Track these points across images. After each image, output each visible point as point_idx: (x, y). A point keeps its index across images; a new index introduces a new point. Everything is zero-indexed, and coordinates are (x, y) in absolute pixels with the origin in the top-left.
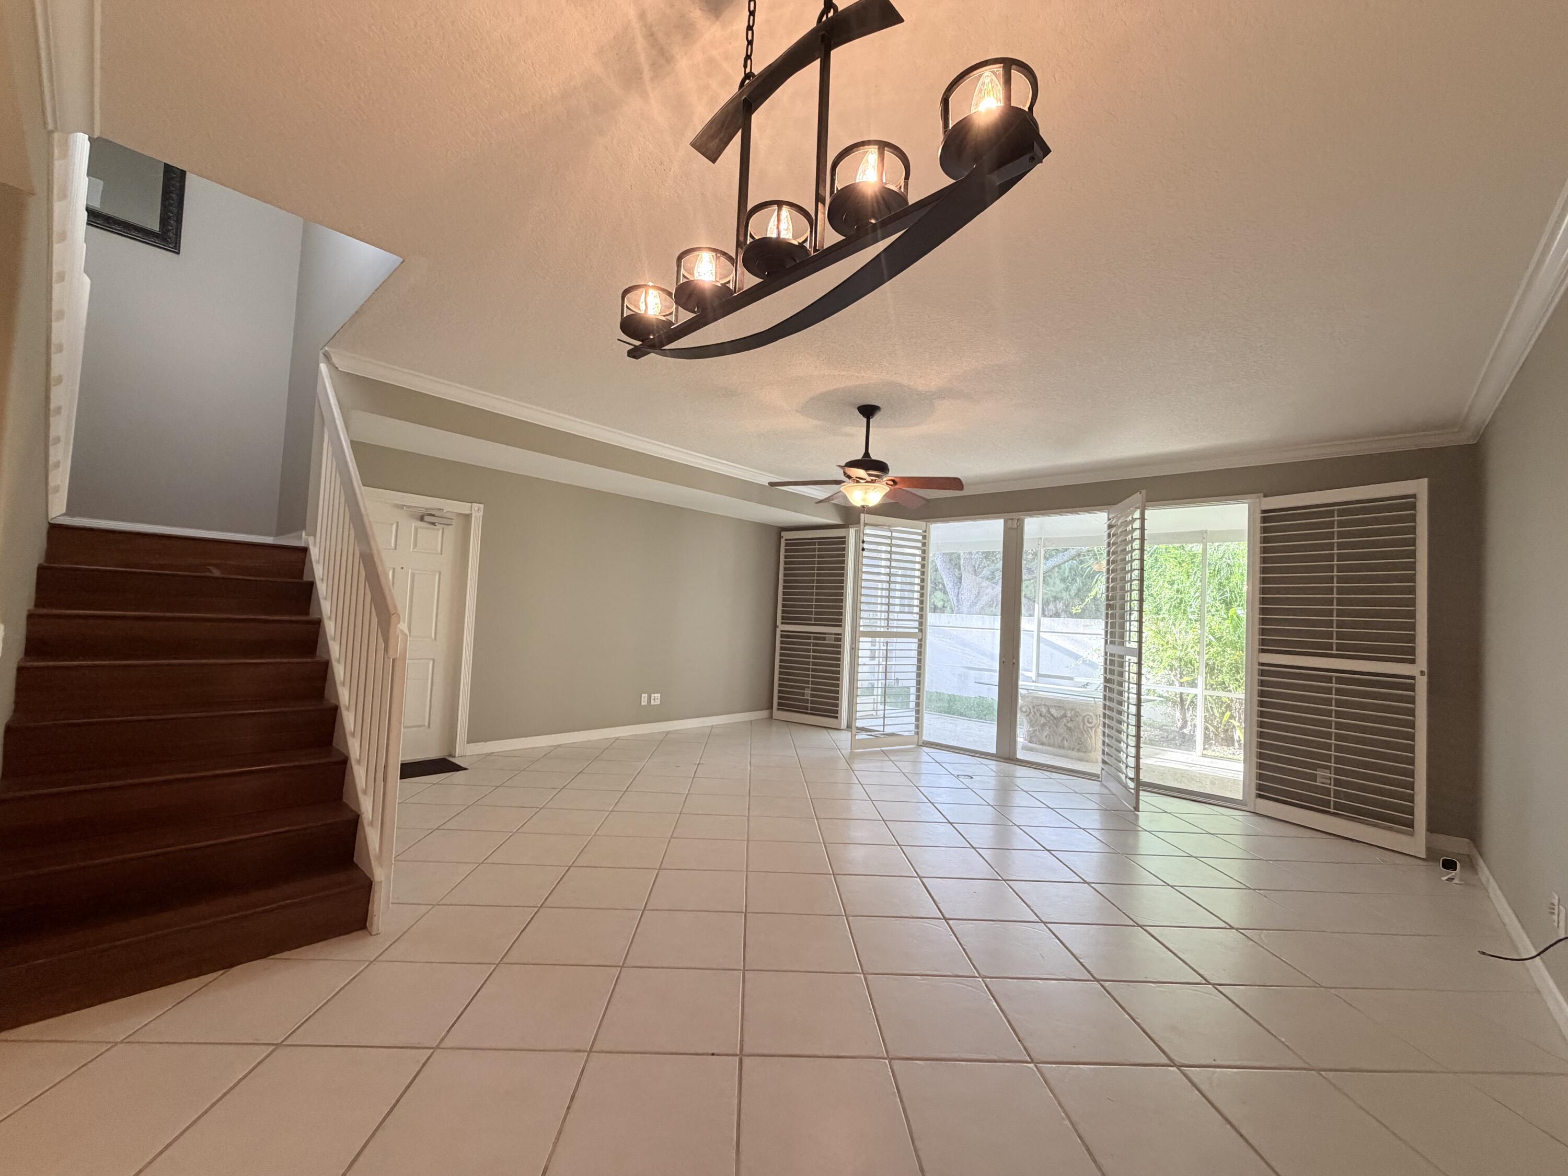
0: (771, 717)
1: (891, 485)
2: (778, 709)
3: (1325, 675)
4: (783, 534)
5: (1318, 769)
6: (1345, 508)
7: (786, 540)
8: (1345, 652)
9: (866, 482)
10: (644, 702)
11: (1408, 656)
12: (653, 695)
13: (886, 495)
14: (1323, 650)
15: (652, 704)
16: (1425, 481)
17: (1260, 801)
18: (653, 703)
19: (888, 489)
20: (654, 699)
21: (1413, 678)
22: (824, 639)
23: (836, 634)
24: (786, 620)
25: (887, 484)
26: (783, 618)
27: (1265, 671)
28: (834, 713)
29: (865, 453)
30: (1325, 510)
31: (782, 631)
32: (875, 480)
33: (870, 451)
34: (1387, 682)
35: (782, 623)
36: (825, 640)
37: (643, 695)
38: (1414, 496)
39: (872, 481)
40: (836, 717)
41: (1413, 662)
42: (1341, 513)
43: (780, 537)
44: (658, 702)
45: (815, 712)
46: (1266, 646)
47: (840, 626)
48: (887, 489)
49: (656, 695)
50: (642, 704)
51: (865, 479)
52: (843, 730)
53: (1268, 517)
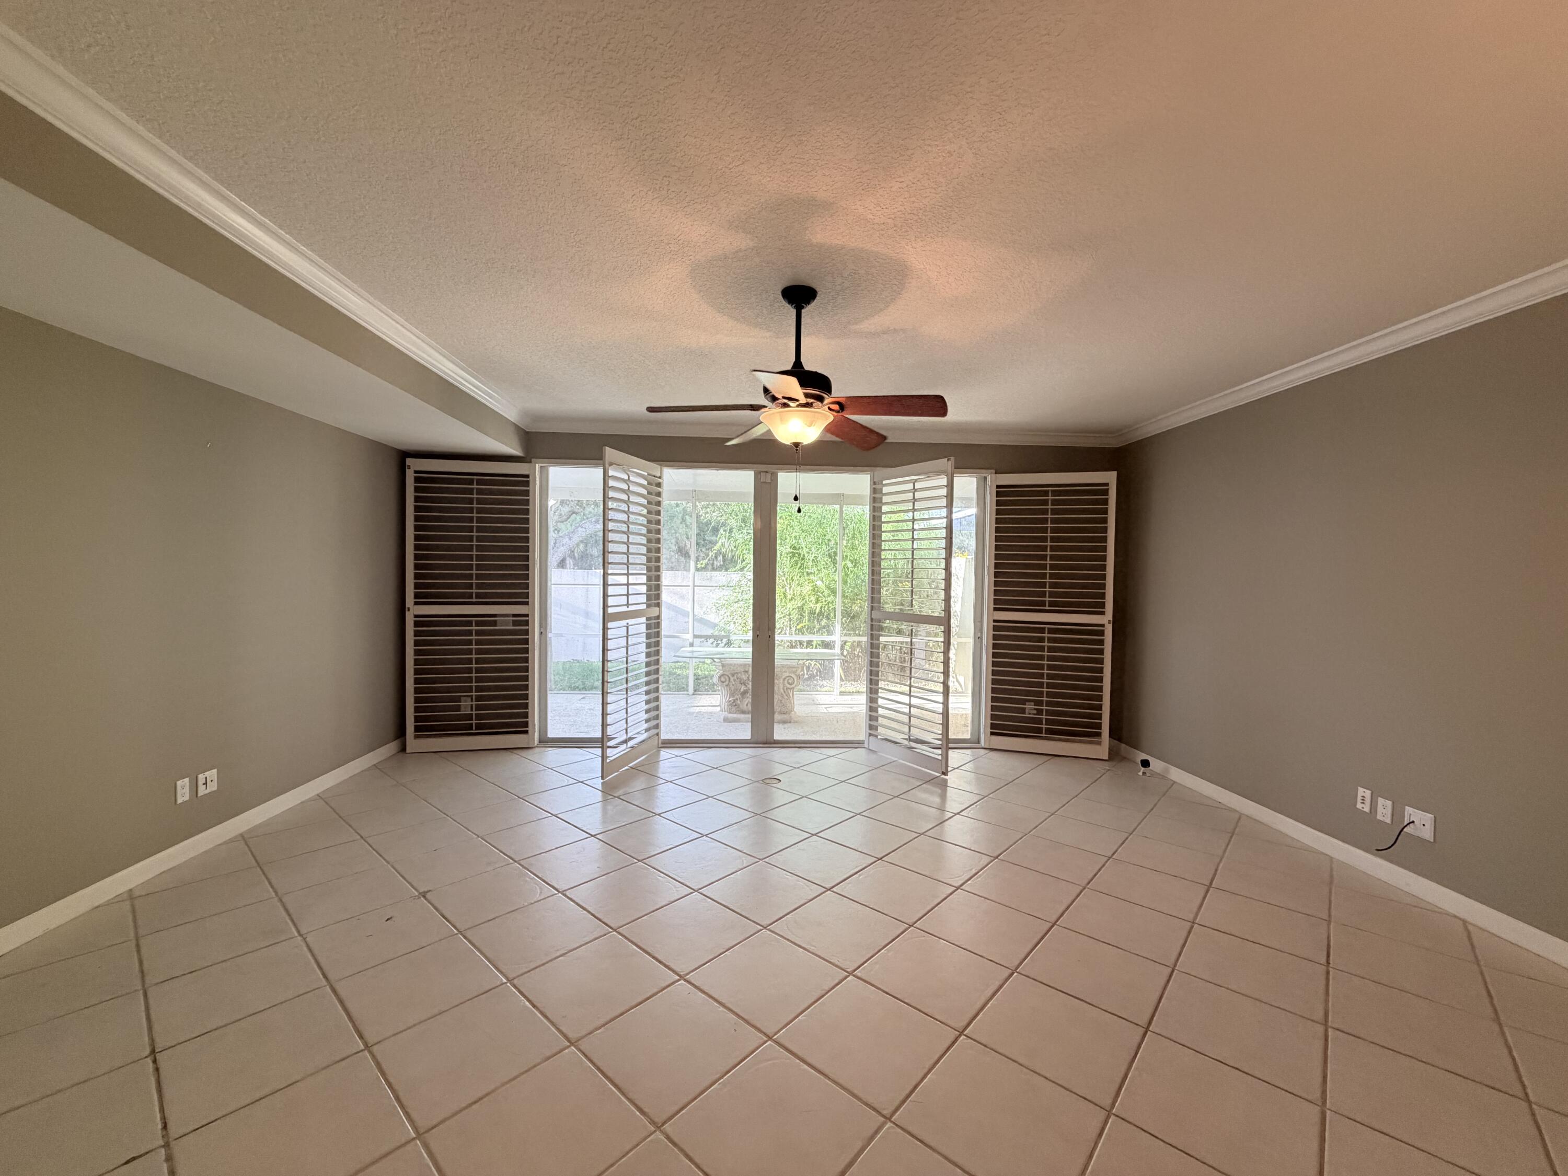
0: (403, 749)
1: (838, 412)
2: (416, 737)
3: (1039, 627)
4: (409, 461)
5: (1027, 703)
6: (1059, 490)
7: (416, 472)
8: (1056, 607)
9: (798, 406)
10: (183, 791)
11: (1099, 608)
12: (201, 777)
13: (828, 429)
14: (1038, 607)
15: (200, 794)
16: (1115, 473)
17: (994, 737)
18: (202, 791)
19: (832, 418)
20: (206, 784)
21: (1103, 626)
22: (494, 623)
23: (514, 616)
24: (421, 599)
25: (829, 408)
26: (417, 596)
27: (998, 626)
28: (522, 727)
29: (795, 363)
30: (1040, 490)
31: (416, 616)
32: (812, 403)
33: (802, 360)
34: (1083, 630)
35: (416, 603)
36: (495, 625)
37: (179, 783)
38: (1107, 484)
39: (807, 405)
40: (527, 732)
41: (1103, 613)
42: (1055, 493)
43: (402, 469)
44: (213, 787)
45: (484, 729)
46: (999, 604)
47: (527, 603)
48: (830, 417)
49: (207, 774)
50: (180, 801)
51: (797, 400)
52: (536, 747)
53: (1002, 491)
